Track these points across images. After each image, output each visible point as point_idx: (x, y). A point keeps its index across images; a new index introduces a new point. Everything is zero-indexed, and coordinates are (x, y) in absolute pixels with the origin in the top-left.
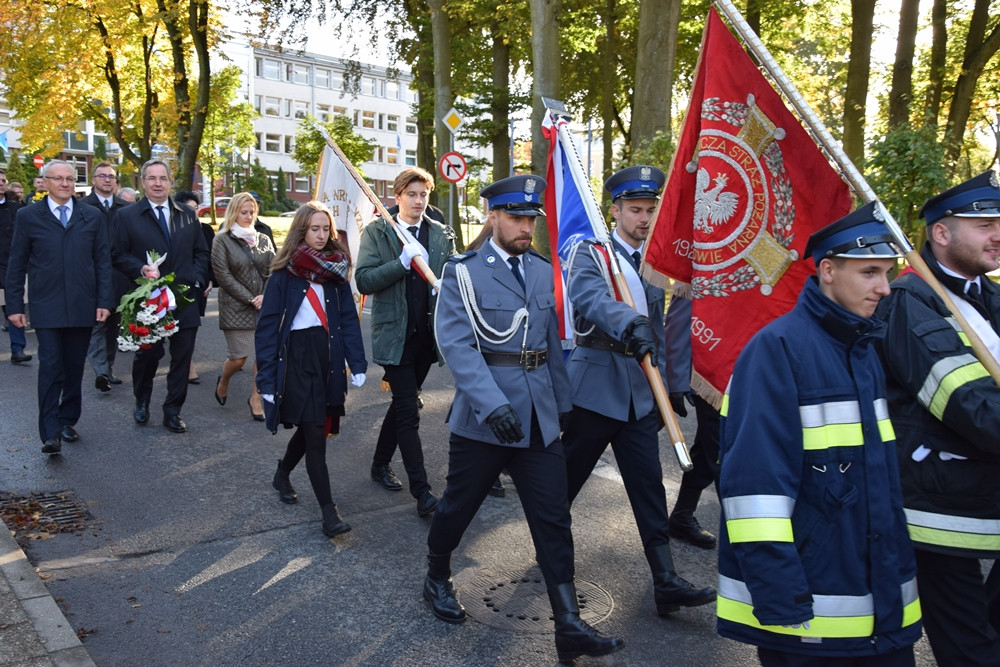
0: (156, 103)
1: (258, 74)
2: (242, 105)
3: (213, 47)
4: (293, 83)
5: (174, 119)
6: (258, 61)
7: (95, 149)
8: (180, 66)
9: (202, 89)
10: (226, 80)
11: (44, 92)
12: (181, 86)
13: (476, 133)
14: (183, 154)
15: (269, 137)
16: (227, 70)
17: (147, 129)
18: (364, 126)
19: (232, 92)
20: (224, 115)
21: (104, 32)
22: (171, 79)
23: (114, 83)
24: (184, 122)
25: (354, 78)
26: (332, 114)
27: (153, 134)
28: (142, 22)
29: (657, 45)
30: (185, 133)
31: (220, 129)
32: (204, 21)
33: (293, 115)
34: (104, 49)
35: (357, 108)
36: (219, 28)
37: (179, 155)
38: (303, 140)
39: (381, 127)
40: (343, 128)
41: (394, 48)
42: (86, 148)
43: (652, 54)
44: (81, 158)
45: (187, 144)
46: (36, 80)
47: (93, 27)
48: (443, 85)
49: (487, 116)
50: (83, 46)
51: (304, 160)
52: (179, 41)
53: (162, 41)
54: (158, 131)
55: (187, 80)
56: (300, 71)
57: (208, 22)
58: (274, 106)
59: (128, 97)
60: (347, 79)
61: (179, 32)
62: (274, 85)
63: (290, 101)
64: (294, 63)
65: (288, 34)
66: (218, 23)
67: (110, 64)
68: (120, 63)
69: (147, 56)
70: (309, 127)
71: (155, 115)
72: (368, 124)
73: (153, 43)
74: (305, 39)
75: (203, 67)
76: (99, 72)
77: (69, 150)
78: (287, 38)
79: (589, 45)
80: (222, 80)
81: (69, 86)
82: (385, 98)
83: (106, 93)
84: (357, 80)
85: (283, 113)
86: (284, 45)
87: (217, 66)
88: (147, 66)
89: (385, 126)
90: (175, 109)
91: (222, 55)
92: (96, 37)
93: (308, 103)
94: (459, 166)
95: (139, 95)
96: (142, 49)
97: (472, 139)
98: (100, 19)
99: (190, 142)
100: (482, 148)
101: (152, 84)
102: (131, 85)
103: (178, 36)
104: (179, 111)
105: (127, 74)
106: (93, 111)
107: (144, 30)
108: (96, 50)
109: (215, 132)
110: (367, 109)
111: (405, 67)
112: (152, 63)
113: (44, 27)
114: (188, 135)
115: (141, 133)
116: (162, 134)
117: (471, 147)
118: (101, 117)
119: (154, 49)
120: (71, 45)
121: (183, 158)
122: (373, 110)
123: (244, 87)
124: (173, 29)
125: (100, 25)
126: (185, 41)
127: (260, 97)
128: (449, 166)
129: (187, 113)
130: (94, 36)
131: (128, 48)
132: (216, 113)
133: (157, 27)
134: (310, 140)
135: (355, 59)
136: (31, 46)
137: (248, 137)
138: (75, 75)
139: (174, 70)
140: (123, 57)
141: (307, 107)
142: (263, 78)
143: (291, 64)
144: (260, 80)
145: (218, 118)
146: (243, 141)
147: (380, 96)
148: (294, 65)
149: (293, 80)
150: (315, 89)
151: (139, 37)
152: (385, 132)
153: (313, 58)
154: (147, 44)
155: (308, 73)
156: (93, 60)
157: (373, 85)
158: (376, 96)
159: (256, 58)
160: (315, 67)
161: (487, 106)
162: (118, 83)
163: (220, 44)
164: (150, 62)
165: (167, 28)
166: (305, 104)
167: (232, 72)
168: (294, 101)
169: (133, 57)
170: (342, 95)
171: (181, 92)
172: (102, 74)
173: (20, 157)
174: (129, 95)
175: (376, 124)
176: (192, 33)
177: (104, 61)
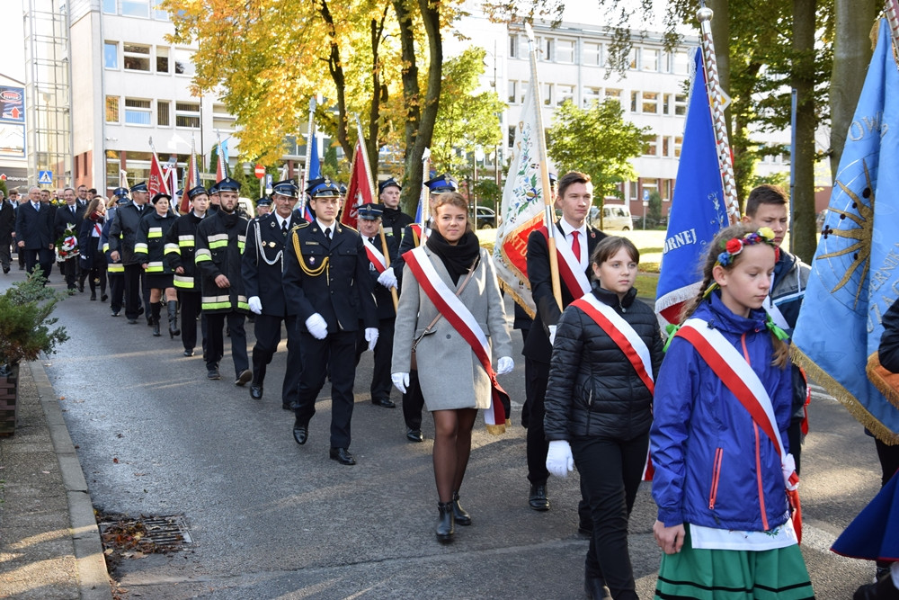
0: (385, 97)
1: (512, 55)
2: (485, 95)
3: (447, 27)
4: (554, 62)
5: (403, 112)
6: (513, 39)
7: (324, 155)
8: (408, 53)
9: (433, 79)
10: (464, 69)
11: (265, 92)
12: (410, 75)
13: (770, 113)
14: (410, 157)
16: (468, 53)
17: (374, 127)
18: (644, 110)
19: (473, 80)
20: (464, 107)
21: (329, 19)
22: (399, 68)
23: (338, 77)
24: (413, 119)
25: (622, 52)
26: (602, 97)
27: (380, 134)
28: (372, 3)
30: (413, 132)
31: (461, 123)
33: (554, 103)
34: (328, 39)
35: (635, 89)
37: (406, 157)
38: (560, 133)
39: (666, 110)
40: (610, 116)
41: (673, 10)
45: (415, 144)
46: (259, 79)
47: (318, 14)
49: (785, 89)
50: (305, 36)
51: (561, 158)
52: (409, 22)
53: (392, 26)
54: (387, 130)
55: (417, 69)
56: (561, 48)
59: (354, 92)
60: (613, 54)
61: (407, 12)
63: (551, 85)
64: (556, 38)
67: (335, 55)
68: (344, 55)
69: (375, 42)
70: (567, 117)
71: (382, 110)
72: (651, 109)
73: (382, 28)
75: (435, 52)
76: (323, 65)
77: (296, 157)
78: (539, 8)
80: (462, 65)
81: (288, 84)
82: (672, 73)
84: (625, 55)
86: (536, 16)
88: (376, 54)
89: (672, 109)
90: (403, 103)
92: (319, 25)
93: (573, 86)
95: (367, 88)
96: (370, 35)
97: (767, 121)
98: (324, 4)
99: (419, 141)
100: (778, 132)
101: (381, 76)
102: (360, 77)
103: (407, 16)
104: (406, 106)
105: (353, 66)
107: (373, 14)
108: (321, 40)
109: (453, 129)
110: (649, 89)
112: (381, 50)
113: (268, 17)
114: (416, 134)
117: (762, 131)
118: (325, 116)
119: (384, 33)
120: (297, 37)
121: (410, 162)
122: (655, 90)
123: (489, 71)
124: (402, 11)
125: (325, 12)
126: (414, 23)
127: (515, 82)
129: (416, 108)
130: (317, 25)
131: (356, 35)
132: (455, 105)
133: (387, 9)
134: (569, 132)
135: (624, 26)
136: (255, 41)
137: (493, 132)
138: (295, 70)
139: (403, 59)
140: (350, 47)
141: (572, 91)
142: (518, 59)
143: (553, 39)
144: (514, 62)
145: (457, 112)
146: (486, 138)
147: (664, 70)
148: (556, 40)
149: (556, 60)
150: (582, 68)
151: (368, 21)
152: (671, 117)
153: (581, 30)
154: (376, 29)
155: (573, 49)
156: (315, 52)
157: (657, 58)
158: (660, 72)
159: (510, 34)
160: (582, 40)
161: (784, 77)
162: (343, 77)
163: (455, 23)
164: (379, 51)
165: (396, 9)
166: (570, 88)
167: (474, 55)
168: (556, 85)
169: (361, 45)
170: (608, 74)
171: (410, 84)
172: (326, 68)
173: (244, 167)
174: (355, 90)
175: (660, 108)
176: (422, 12)
177: (327, 54)
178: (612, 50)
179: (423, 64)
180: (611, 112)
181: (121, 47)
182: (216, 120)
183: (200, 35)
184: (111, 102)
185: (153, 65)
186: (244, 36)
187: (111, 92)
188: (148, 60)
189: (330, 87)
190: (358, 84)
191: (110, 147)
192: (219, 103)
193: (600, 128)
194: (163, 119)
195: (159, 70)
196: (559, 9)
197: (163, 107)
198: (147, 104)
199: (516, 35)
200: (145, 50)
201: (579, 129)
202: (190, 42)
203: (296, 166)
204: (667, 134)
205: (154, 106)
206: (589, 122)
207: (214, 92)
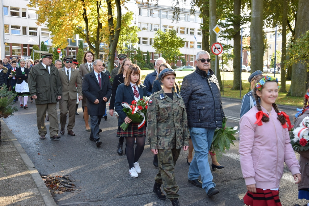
0: (101, 27)
1: (139, 14)
2: (133, 27)
3: (122, 5)
4: (153, 17)
5: (108, 33)
6: (140, 9)
7: (79, 46)
8: (110, 12)
9: (118, 21)
10: (128, 17)
11: (62, 24)
12: (111, 20)
13: (227, 34)
14: (111, 46)
15: (144, 39)
16: (128, 13)
17: (98, 37)
18: (181, 33)
19: (129, 22)
20: (127, 31)
21: (83, 1)
22: (108, 17)
23: (86, 20)
24: (112, 34)
25: (177, 14)
26: (168, 29)
27: (100, 39)
30: (112, 38)
31: (125, 37)
33: (153, 30)
34: (83, 7)
35: (178, 26)
37: (109, 47)
38: (157, 40)
39: (187, 33)
40: (172, 34)
42: (76, 45)
44: (74, 49)
45: (113, 42)
46: (59, 20)
48: (213, 16)
49: (232, 27)
50: (75, 6)
51: (157, 47)
52: (110, 3)
53: (104, 4)
54: (102, 38)
55: (113, 18)
58: (146, 27)
59: (91, 25)
60: (175, 15)
62: (145, 18)
63: (152, 24)
64: (153, 9)
67: (85, 13)
68: (88, 12)
69: (98, 9)
70: (159, 34)
71: (101, 32)
73: (100, 4)
75: (119, 12)
76: (81, 16)
77: (70, 46)
80: (126, 17)
81: (70, 22)
82: (189, 21)
83: (83, 24)
84: (178, 15)
85: (149, 29)
87: (124, 12)
89: (189, 33)
90: (108, 29)
91: (125, 7)
93: (158, 25)
94: (219, 48)
95: (95, 24)
96: (96, 6)
97: (225, 37)
100: (229, 40)
101: (100, 20)
102: (92, 20)
103: (110, 1)
104: (110, 30)
105: (91, 16)
106: (79, 31)
108: (80, 8)
109: (123, 38)
110: (182, 26)
111: (197, 9)
112: (100, 11)
114: (113, 39)
115: (95, 39)
116: (103, 39)
117: (224, 40)
118: (81, 33)
119: (101, 6)
120: (71, 6)
121: (111, 48)
122: (184, 27)
123: (134, 20)
126: (112, 3)
127: (140, 23)
128: (215, 48)
129: (113, 31)
130: (79, 2)
131: (91, 6)
132: (124, 30)
134: (160, 39)
135: (177, 6)
137: (136, 39)
138: (72, 17)
139: (108, 14)
140: (90, 10)
141: (158, 26)
142: (141, 16)
143: (152, 10)
144: (140, 16)
145: (124, 32)
146: (134, 41)
147: (187, 20)
148: (153, 10)
149: (153, 16)
150: (161, 19)
151: (95, 2)
152: (189, 35)
153: (161, 7)
154: (98, 4)
155: (158, 13)
156: (79, 11)
157: (184, 16)
158: (185, 21)
159: (139, 8)
160: (161, 10)
161: (231, 23)
162: (87, 20)
163: (125, 3)
164: (99, 12)
166: (157, 25)
167: (130, 14)
168: (153, 24)
169: (93, 10)
170: (173, 21)
171: (111, 23)
173: (52, 49)
175: (186, 32)
177: (82, 12)
178: (174, 13)
179: (115, 16)
181: (9, 8)
182: (42, 33)
183: (39, 5)
184: (6, 27)
185: (21, 14)
187: (6, 23)
188: (19, 13)
190: (92, 22)
191: (7, 42)
192: (47, 28)
193: (169, 38)
194: (24, 32)
195: (22, 16)
197: (24, 29)
198: (18, 27)
200: (18, 10)
201: (163, 38)
202: (35, 7)
203: (70, 49)
205: (21, 29)
206: (166, 36)
207: (44, 23)
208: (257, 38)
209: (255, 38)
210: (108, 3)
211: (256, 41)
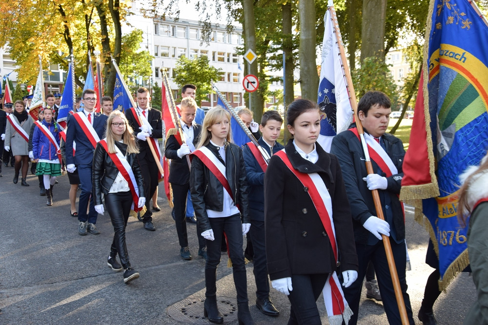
0: (93, 53)
1: (156, 33)
2: (143, 52)
3: (123, 20)
5: (102, 61)
6: (156, 26)
7: (64, 81)
8: (104, 31)
9: (117, 44)
11: (31, 49)
12: (106, 42)
13: (274, 62)
14: (107, 82)
16: (134, 32)
18: (219, 60)
19: (137, 45)
20: (133, 58)
21: (63, 14)
22: (100, 39)
24: (108, 63)
25: (207, 33)
26: (199, 54)
28: (85, 7)
29: (374, 4)
30: (108, 70)
31: (132, 65)
32: (117, 5)
33: (176, 56)
34: (63, 24)
35: (214, 51)
36: (126, 9)
37: (105, 82)
38: (180, 71)
39: (228, 60)
40: (202, 63)
41: (230, 14)
42: (59, 81)
43: (371, 10)
44: (55, 86)
45: (109, 76)
46: (27, 43)
47: (57, 11)
48: (250, 36)
49: (280, 52)
50: (52, 22)
51: (180, 82)
52: (104, 17)
53: (96, 18)
55: (109, 39)
56: (180, 31)
57: (120, 5)
58: (166, 51)
59: (78, 50)
60: (204, 34)
61: (103, 12)
62: (165, 39)
63: (175, 48)
64: (176, 26)
65: (168, 9)
66: (126, 6)
67: (67, 32)
68: (71, 32)
69: (88, 25)
70: (183, 63)
72: (221, 60)
73: (90, 19)
74: (178, 12)
75: (117, 31)
76: (61, 36)
77: (49, 81)
78: (168, 12)
79: (341, 6)
80: (132, 38)
82: (230, 44)
84: (209, 34)
85: (170, 56)
86: (167, 15)
87: (126, 31)
88: (88, 32)
89: (231, 60)
90: (102, 55)
91: (128, 24)
92: (59, 16)
93: (185, 49)
94: (254, 83)
95: (84, 48)
96: (85, 22)
97: (273, 66)
98: (60, 6)
99: (111, 74)
100: (278, 71)
101: (91, 43)
102: (80, 43)
103: (103, 13)
104: (104, 57)
105: (76, 37)
106: (59, 59)
107: (86, 12)
108: (59, 24)
109: (128, 68)
110: (220, 51)
112: (91, 30)
113: (30, 12)
114: (109, 71)
115: (85, 70)
117: (271, 70)
118: (63, 62)
119: (92, 21)
120: (47, 22)
121: (107, 84)
122: (224, 51)
123: (145, 41)
124: (101, 12)
125: (61, 10)
126: (107, 17)
127: (158, 46)
128: (248, 83)
129: (110, 58)
130: (57, 16)
131: (78, 22)
132: (129, 57)
133: (93, 9)
134: (184, 70)
135: (208, 21)
136: (23, 23)
137: (147, 70)
139: (102, 34)
140: (75, 28)
141: (185, 51)
142: (159, 35)
143: (175, 26)
144: (157, 36)
145: (130, 60)
146: (144, 73)
147: (227, 42)
148: (176, 27)
149: (177, 36)
150: (189, 40)
151: (83, 15)
152: (231, 63)
153: (188, 22)
154: (88, 19)
155: (185, 31)
156: (57, 30)
157: (224, 36)
158: (225, 43)
159: (154, 24)
160: (189, 27)
161: (280, 46)
162: (72, 43)
163: (127, 18)
165: (98, 10)
167: (137, 33)
168: (177, 48)
169: (80, 27)
170: (202, 43)
171: (106, 46)
172: (62, 38)
173: (21, 86)
174: (78, 49)
175: (226, 60)
176: (110, 12)
177: (63, 30)
178: (203, 32)
179: (112, 37)
180: (203, 61)
182: (5, 63)
186: (18, 20)
189: (65, 47)
190: (80, 46)
192: (8, 54)
193: (199, 68)
196: (177, 12)
199: (158, 24)
201: (189, 69)
203: (49, 86)
204: (230, 72)
206: (193, 66)
207: (3, 48)
208: (309, 68)
209: (306, 68)
210: (101, 18)
211: (308, 71)
